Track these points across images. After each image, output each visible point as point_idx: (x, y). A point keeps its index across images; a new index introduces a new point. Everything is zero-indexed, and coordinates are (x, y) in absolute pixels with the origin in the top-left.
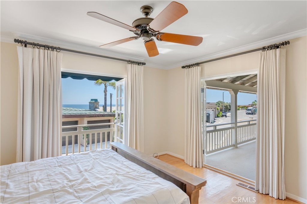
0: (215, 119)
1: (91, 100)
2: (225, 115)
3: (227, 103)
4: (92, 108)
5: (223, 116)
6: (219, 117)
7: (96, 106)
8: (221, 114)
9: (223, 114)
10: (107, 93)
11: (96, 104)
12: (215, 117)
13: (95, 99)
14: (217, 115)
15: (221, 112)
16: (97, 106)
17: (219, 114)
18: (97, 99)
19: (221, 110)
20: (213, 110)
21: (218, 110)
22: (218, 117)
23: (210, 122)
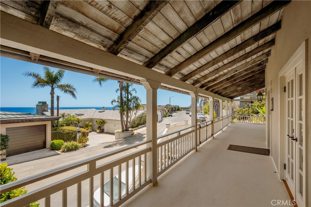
0: (163, 118)
1: (38, 103)
2: (171, 115)
3: (173, 106)
4: (39, 111)
5: (169, 116)
6: (167, 117)
7: (44, 108)
8: (168, 114)
9: (169, 114)
10: (54, 95)
11: (44, 107)
12: (163, 117)
13: (43, 102)
14: (165, 115)
15: (168, 113)
16: (46, 109)
17: (167, 114)
18: (46, 102)
19: (168, 111)
20: (161, 112)
21: (165, 111)
22: (165, 117)
23: (159, 121)
